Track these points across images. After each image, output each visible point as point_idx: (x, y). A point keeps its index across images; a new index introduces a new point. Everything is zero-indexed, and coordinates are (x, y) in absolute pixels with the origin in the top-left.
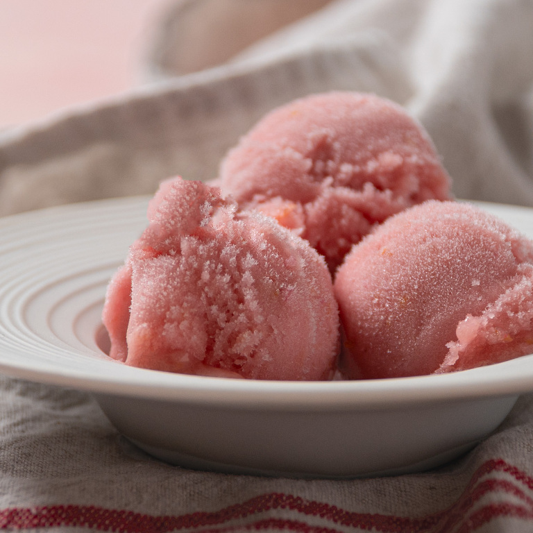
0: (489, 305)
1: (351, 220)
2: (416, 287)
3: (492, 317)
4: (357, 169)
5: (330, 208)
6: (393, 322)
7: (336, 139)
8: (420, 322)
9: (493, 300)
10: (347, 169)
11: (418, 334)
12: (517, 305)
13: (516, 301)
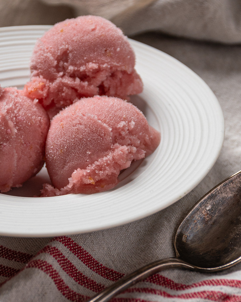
0: (89, 165)
1: (67, 94)
2: (66, 148)
3: (89, 171)
4: (76, 68)
5: (59, 86)
6: (56, 159)
7: (71, 52)
8: (65, 163)
9: (92, 163)
10: (71, 68)
11: (63, 168)
12: (102, 167)
13: (102, 165)
